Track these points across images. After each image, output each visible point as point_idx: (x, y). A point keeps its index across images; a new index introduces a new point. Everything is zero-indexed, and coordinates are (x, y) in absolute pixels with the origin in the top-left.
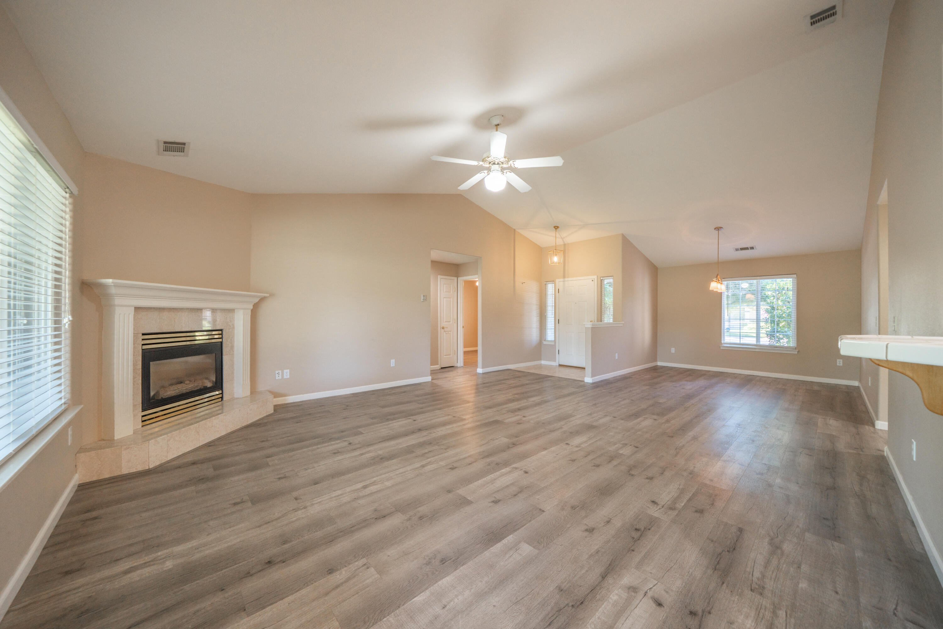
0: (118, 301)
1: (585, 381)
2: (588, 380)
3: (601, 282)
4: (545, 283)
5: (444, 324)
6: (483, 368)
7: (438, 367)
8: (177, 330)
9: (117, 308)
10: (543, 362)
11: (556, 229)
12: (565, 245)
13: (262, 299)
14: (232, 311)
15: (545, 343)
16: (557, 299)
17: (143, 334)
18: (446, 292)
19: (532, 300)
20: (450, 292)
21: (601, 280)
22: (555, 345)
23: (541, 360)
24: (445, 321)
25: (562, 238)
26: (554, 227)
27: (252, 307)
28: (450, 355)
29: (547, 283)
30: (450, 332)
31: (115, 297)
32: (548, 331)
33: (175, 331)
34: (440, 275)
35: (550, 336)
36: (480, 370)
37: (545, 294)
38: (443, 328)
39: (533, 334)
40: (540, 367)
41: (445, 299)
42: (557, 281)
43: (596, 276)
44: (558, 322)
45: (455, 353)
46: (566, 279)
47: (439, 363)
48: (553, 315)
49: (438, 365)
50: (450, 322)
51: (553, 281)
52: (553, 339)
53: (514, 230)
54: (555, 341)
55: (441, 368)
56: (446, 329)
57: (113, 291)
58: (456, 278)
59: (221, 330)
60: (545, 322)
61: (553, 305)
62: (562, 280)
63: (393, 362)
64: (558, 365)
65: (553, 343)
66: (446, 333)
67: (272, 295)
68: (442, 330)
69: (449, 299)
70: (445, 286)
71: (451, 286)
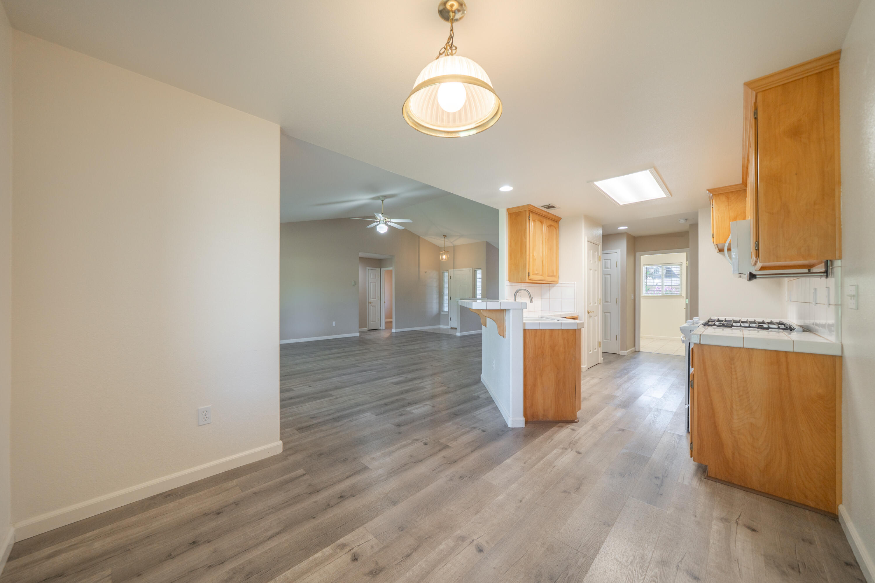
1: (457, 335)
2: (458, 334)
3: (475, 272)
4: (443, 272)
5: (371, 300)
6: (395, 329)
7: (366, 329)
10: (442, 326)
11: (445, 237)
12: (454, 246)
15: (442, 313)
16: (450, 282)
18: (372, 278)
19: (434, 284)
20: (375, 278)
21: (475, 271)
22: (448, 315)
23: (440, 324)
24: (371, 298)
25: (450, 242)
26: (444, 236)
28: (375, 321)
29: (444, 272)
30: (375, 306)
32: (445, 305)
34: (368, 267)
35: (446, 308)
36: (394, 331)
37: (443, 280)
38: (370, 303)
39: (434, 308)
40: (439, 329)
41: (371, 283)
42: (450, 270)
43: (472, 268)
44: (450, 298)
45: (379, 321)
46: (455, 270)
47: (368, 327)
48: (448, 294)
49: (366, 327)
50: (375, 299)
51: (447, 271)
52: (447, 310)
53: (419, 237)
54: (448, 312)
55: (369, 330)
56: (372, 304)
58: (380, 269)
60: (443, 298)
61: (448, 287)
62: (452, 270)
63: (334, 323)
64: (450, 328)
65: (447, 313)
66: (372, 307)
68: (370, 304)
69: (375, 283)
70: (371, 275)
71: (375, 275)
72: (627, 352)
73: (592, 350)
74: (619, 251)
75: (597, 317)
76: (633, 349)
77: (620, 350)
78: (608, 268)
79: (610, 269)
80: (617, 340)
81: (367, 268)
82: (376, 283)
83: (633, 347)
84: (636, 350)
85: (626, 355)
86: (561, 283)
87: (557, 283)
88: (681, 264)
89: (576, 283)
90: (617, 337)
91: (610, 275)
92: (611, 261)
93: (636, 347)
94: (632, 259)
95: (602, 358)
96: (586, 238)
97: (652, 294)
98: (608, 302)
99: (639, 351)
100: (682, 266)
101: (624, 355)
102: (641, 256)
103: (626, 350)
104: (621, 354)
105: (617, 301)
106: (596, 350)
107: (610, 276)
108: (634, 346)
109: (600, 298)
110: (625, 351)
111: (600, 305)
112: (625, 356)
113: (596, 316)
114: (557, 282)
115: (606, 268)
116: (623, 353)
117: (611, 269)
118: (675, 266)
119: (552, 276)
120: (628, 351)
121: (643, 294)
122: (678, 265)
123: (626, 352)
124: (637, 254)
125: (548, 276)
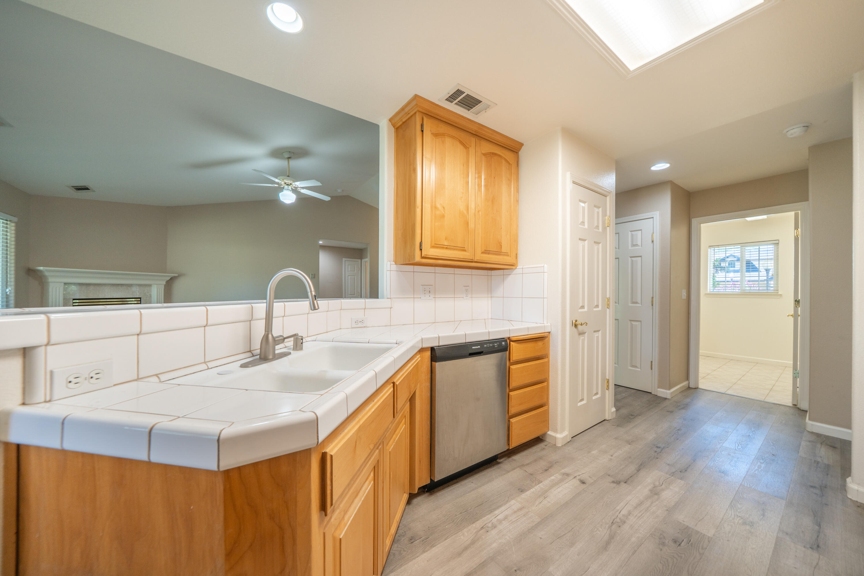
0: (50, 280)
8: (101, 298)
9: (50, 284)
13: (172, 279)
14: (150, 285)
17: (74, 299)
18: (350, 271)
20: (355, 271)
24: (349, 294)
27: (165, 283)
31: (49, 277)
33: (99, 298)
34: (346, 257)
41: (349, 277)
50: (354, 295)
57: (47, 274)
58: (360, 260)
59: (140, 298)
67: (180, 276)
69: (354, 277)
70: (349, 266)
71: (355, 267)
72: (672, 393)
73: (585, 399)
74: (656, 215)
75: (600, 332)
76: (685, 383)
77: (658, 388)
78: (637, 245)
79: (640, 247)
80: (652, 369)
81: (343, 259)
82: (356, 276)
83: (685, 381)
84: (692, 385)
85: (669, 397)
86: (521, 267)
87: (514, 267)
88: (777, 242)
89: (546, 265)
90: (653, 363)
91: (641, 256)
92: (642, 232)
93: (690, 381)
94: (683, 231)
95: (614, 409)
96: (568, 174)
97: (724, 291)
98: (637, 303)
99: (696, 388)
100: (778, 246)
101: (664, 396)
102: (700, 224)
103: (669, 389)
104: (658, 395)
105: (652, 302)
106: (598, 396)
107: (640, 258)
108: (687, 378)
109: (608, 297)
110: (666, 389)
111: (608, 310)
112: (666, 399)
113: (598, 331)
114: (512, 266)
115: (633, 245)
116: (662, 392)
117: (642, 246)
118: (766, 247)
119: (499, 253)
120: (673, 390)
121: (708, 291)
122: (770, 244)
123: (668, 391)
124: (694, 221)
125: (486, 252)
